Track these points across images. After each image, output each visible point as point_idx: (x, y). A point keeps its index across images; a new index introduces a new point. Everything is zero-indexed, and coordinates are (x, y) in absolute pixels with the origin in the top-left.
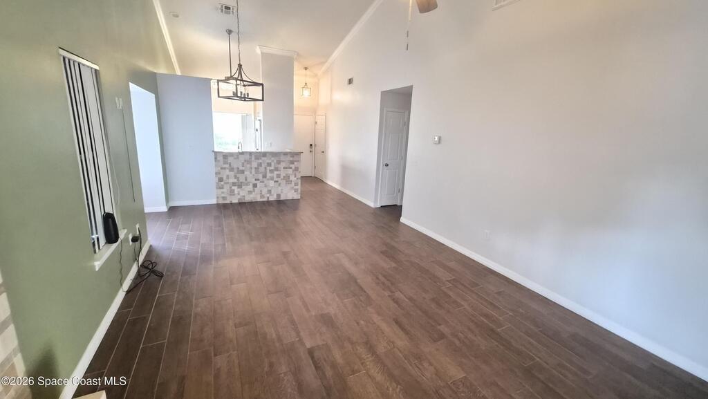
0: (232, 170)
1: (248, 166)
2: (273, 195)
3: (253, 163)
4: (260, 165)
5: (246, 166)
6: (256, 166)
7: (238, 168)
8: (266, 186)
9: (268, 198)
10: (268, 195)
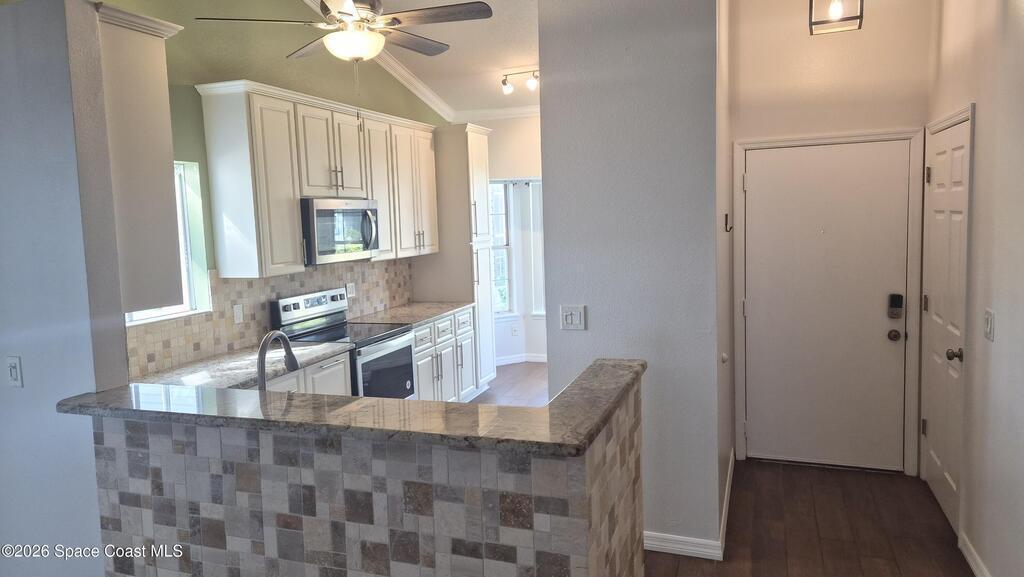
0: (166, 513)
1: (243, 499)
3: (266, 485)
4: (305, 501)
5: (233, 502)
6: (285, 509)
7: (194, 508)
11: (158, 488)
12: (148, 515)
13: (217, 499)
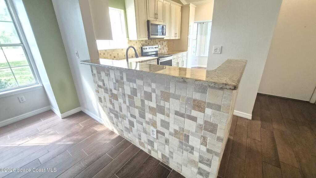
0: (106, 90)
2: (157, 152)
3: (125, 87)
4: (134, 92)
5: (119, 90)
6: (130, 94)
7: (111, 91)
8: (145, 132)
9: (150, 151)
10: (150, 147)
11: (104, 84)
12: (103, 90)
13: (115, 89)
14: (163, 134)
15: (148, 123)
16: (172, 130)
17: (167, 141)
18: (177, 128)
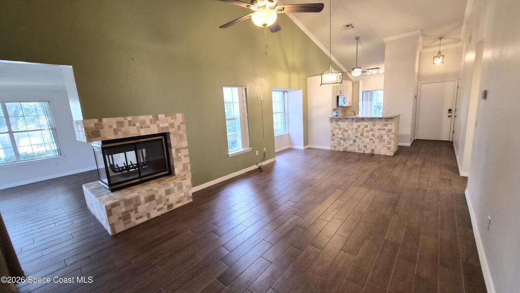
3: (354, 125)
8: (363, 142)
9: (364, 151)
10: (364, 149)
12: (337, 129)
14: (372, 139)
15: (365, 137)
16: (376, 136)
17: (374, 142)
18: (379, 135)
